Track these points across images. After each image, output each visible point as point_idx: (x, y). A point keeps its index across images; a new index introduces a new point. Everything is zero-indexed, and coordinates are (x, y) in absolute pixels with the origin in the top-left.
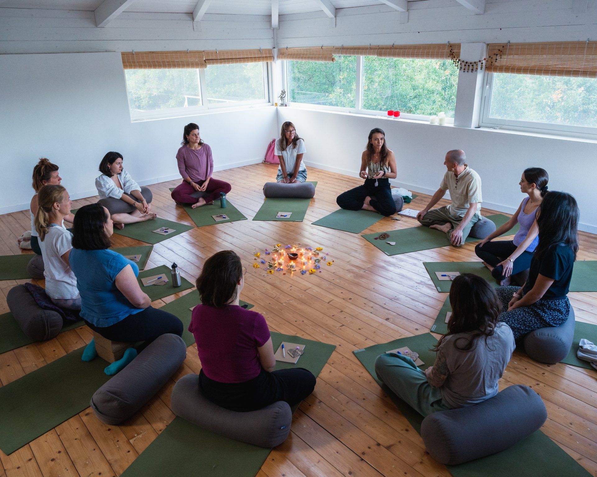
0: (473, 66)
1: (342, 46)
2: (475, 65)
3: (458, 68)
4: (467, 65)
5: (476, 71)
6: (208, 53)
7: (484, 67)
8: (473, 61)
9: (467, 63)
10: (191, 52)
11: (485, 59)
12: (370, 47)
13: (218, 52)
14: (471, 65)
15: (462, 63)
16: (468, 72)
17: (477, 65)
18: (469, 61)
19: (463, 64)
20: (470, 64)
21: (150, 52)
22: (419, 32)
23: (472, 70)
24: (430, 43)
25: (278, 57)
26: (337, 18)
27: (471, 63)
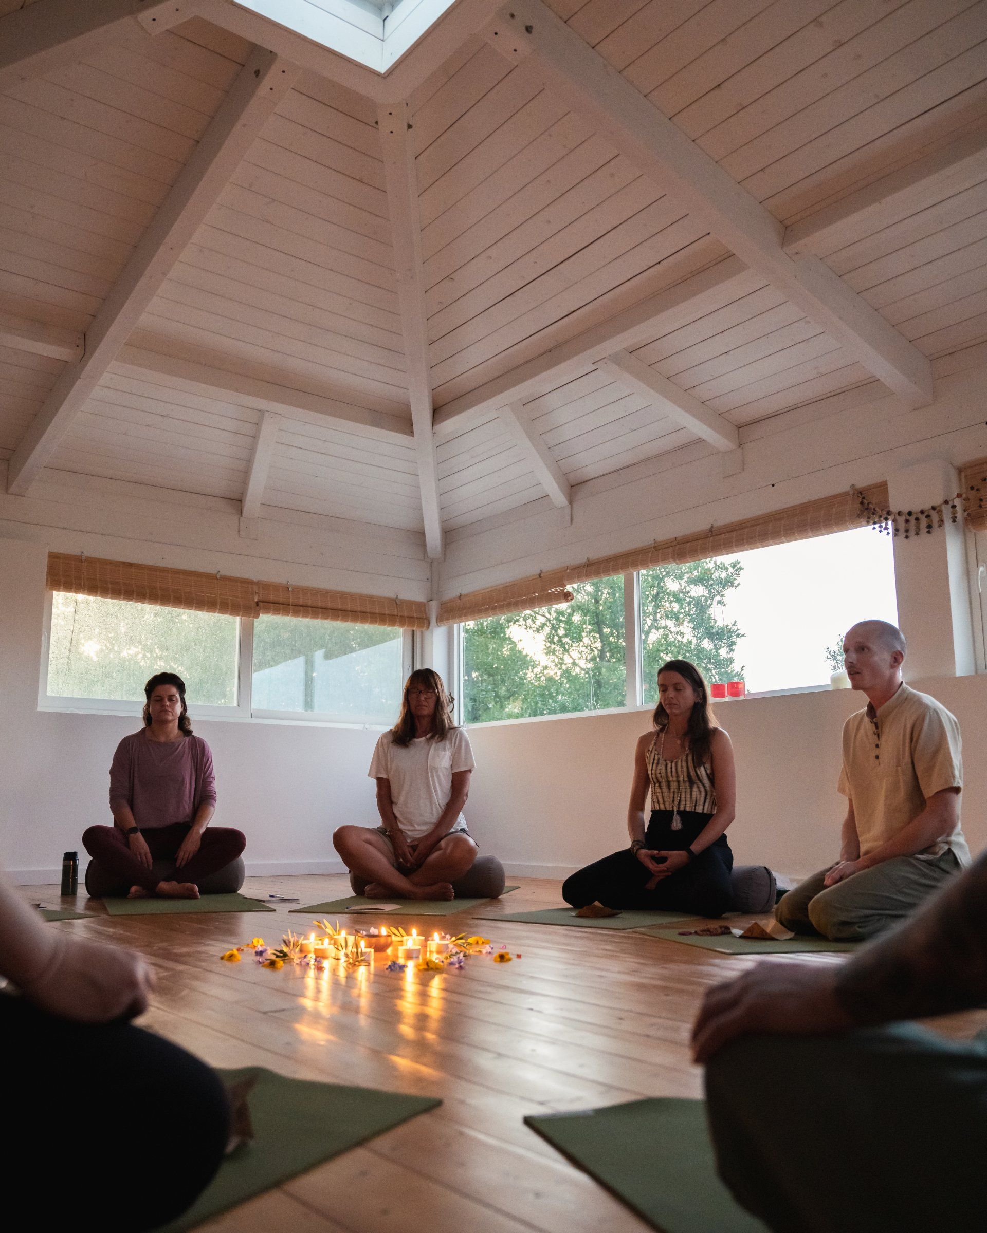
0: (928, 516)
1: (588, 560)
2: (934, 514)
3: (888, 534)
4: (912, 519)
5: (940, 526)
6: (266, 586)
7: (960, 515)
8: (927, 506)
9: (910, 513)
10: (224, 579)
11: (959, 496)
12: (654, 547)
13: (291, 589)
14: (923, 518)
15: (897, 517)
16: (917, 534)
17: (940, 512)
18: (916, 507)
19: (901, 520)
20: (920, 516)
21: (124, 563)
22: (773, 485)
23: (929, 526)
24: (805, 500)
25: (440, 619)
26: (574, 505)
27: (922, 512)
